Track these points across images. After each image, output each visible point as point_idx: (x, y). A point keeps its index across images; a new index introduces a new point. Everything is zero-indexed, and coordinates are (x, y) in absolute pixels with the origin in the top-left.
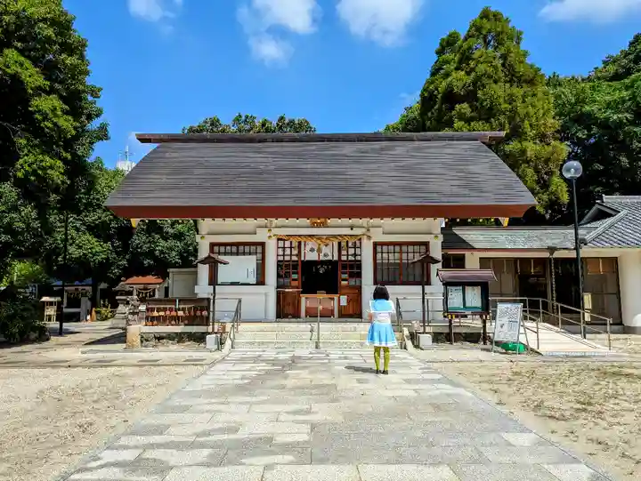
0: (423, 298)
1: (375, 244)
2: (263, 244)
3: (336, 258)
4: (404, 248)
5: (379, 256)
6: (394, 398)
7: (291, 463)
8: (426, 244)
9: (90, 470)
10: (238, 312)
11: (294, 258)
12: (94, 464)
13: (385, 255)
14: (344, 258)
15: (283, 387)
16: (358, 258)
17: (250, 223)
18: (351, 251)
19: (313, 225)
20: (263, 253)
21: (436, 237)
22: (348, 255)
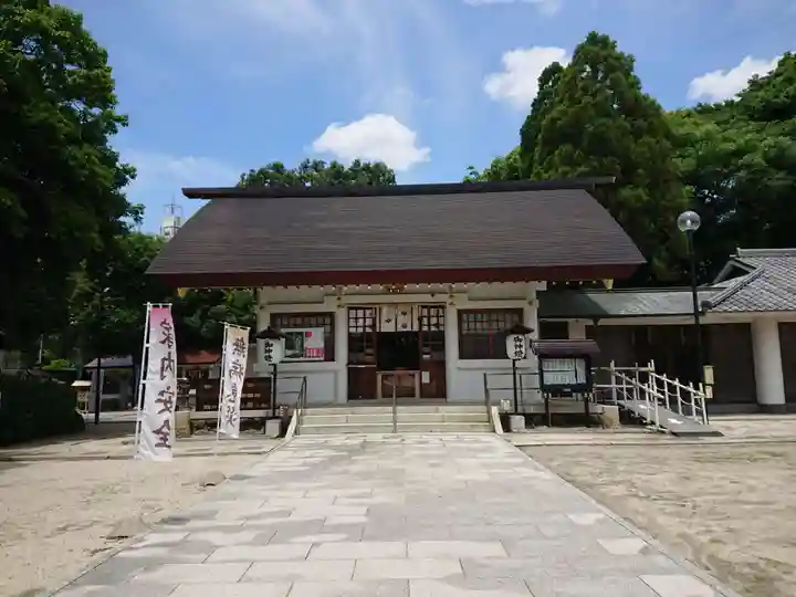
0: (514, 374)
1: (460, 313)
2: (331, 315)
3: (416, 328)
4: (494, 317)
5: (465, 326)
6: (466, 482)
7: (341, 541)
8: (520, 312)
9: (137, 549)
10: (303, 392)
11: (368, 330)
12: (140, 545)
13: (472, 325)
14: (425, 328)
15: (346, 472)
16: (441, 328)
17: (317, 290)
18: (434, 321)
19: (387, 292)
20: (332, 325)
21: (530, 303)
22: (429, 325)
